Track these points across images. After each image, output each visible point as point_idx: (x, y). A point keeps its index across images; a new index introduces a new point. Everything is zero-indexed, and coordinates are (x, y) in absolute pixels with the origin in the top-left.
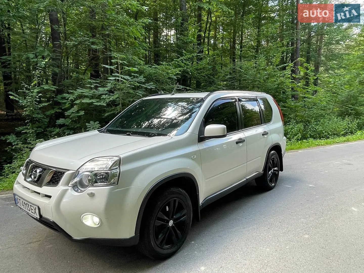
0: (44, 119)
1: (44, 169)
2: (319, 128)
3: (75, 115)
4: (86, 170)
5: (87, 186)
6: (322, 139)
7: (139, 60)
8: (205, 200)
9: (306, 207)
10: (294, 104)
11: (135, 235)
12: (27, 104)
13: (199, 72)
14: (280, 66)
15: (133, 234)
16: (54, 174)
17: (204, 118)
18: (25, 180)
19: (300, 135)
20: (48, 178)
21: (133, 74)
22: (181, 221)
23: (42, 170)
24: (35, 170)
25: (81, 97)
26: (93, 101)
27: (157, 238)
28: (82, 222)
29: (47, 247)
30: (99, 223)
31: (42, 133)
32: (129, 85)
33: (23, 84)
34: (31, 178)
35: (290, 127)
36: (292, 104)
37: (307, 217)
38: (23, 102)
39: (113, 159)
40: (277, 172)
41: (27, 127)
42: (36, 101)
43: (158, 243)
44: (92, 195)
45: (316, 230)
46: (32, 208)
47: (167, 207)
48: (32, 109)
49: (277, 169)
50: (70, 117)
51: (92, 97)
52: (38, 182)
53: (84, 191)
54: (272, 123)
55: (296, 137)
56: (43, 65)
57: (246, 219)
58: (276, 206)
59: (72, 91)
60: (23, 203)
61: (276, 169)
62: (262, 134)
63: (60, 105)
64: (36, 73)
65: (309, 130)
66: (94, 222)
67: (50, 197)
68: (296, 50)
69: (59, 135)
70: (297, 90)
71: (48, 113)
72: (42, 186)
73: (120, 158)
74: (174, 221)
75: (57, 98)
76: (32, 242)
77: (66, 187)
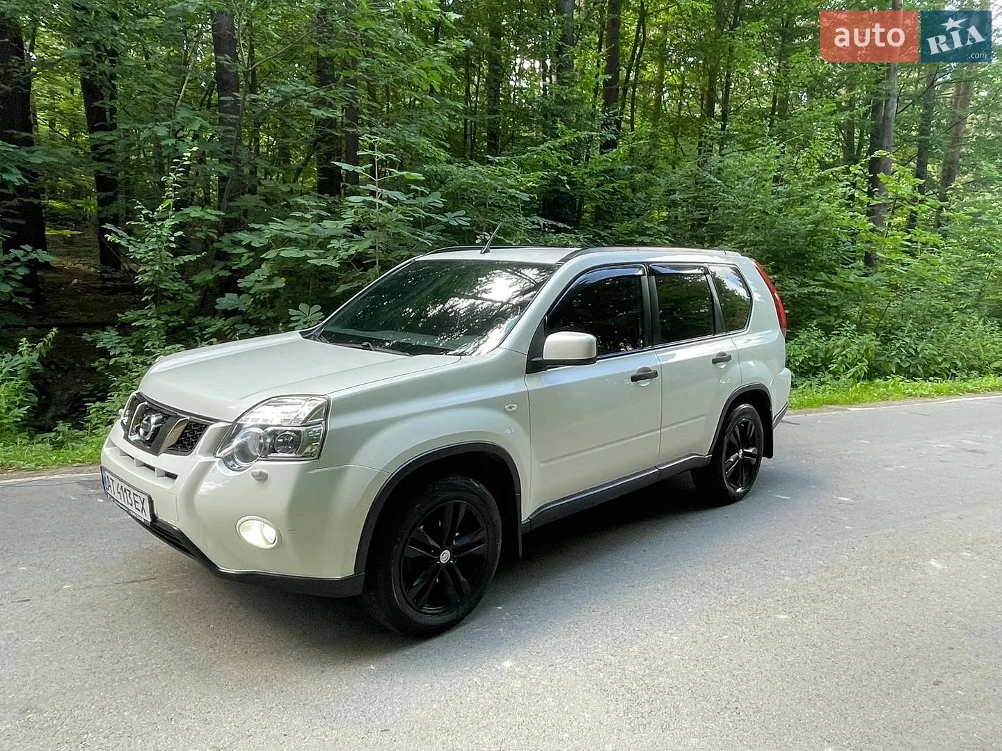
0: (187, 293)
1: (167, 416)
2: (927, 349)
3: (263, 288)
4: (253, 423)
5: (255, 458)
6: (931, 378)
7: (436, 149)
8: (540, 512)
10: (856, 279)
11: (355, 574)
12: (146, 255)
15: (349, 570)
16: (186, 429)
17: (547, 314)
18: (126, 437)
19: (864, 366)
20: (173, 435)
21: (413, 187)
22: (472, 554)
23: (161, 417)
24: (147, 417)
25: (280, 241)
26: (309, 253)
27: (409, 586)
28: (239, 535)
29: (169, 592)
30: (275, 540)
31: (181, 327)
32: (401, 216)
33: (139, 207)
34: (139, 434)
35: (839, 343)
36: (852, 279)
37: (802, 572)
38: (137, 251)
39: (312, 402)
40: (754, 459)
41: (146, 312)
42: (168, 248)
43: (410, 596)
44: (262, 477)
46: (137, 499)
48: (157, 268)
49: (756, 452)
50: (251, 292)
51: (306, 245)
52: (153, 443)
53: (247, 468)
54: (747, 332)
55: (853, 370)
56: (185, 161)
58: (731, 542)
59: (257, 226)
60: (120, 487)
61: (752, 450)
62: (713, 360)
63: (228, 260)
64: (169, 179)
65: (894, 353)
66: (264, 538)
67: (173, 477)
68: (883, 125)
69: (223, 337)
71: (198, 279)
72: (160, 452)
73: (329, 401)
74: (454, 552)
75: (220, 241)
76: (138, 580)
77: (210, 458)
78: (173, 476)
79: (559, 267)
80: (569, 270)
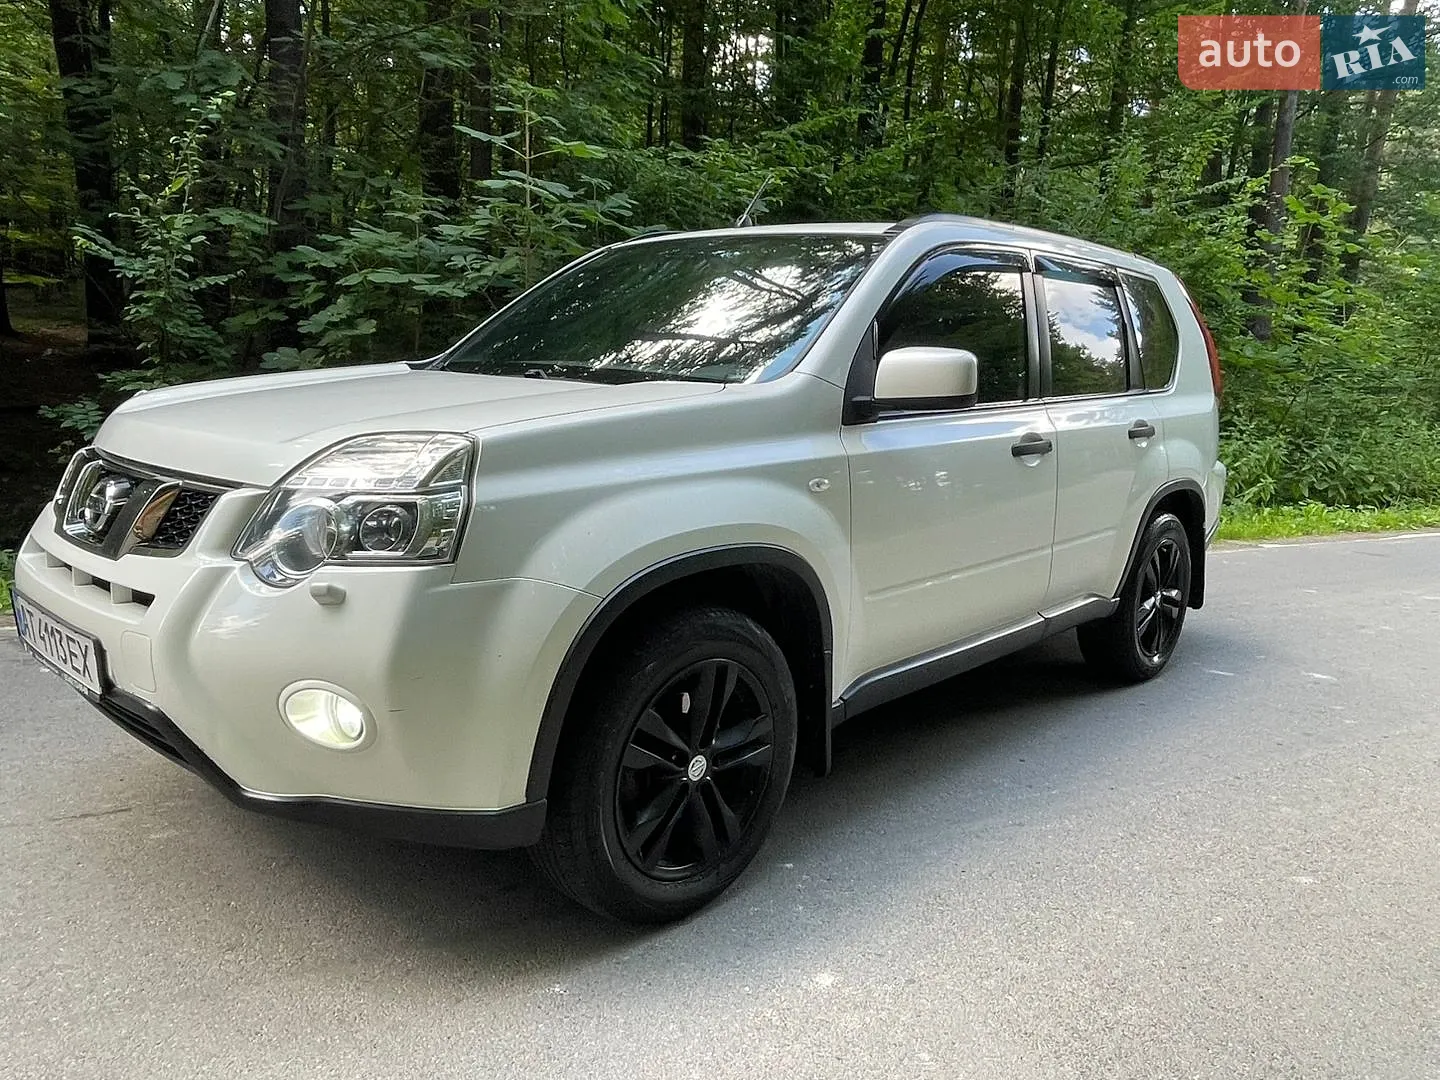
0: (215, 346)
1: (136, 483)
2: (1353, 462)
3: (341, 333)
4: (315, 488)
5: (318, 561)
6: (1361, 506)
7: (619, 125)
8: (858, 688)
9: (1301, 758)
11: (527, 802)
12: (143, 274)
13: (864, 194)
14: (1210, 187)
15: (516, 796)
16: (175, 504)
17: (876, 318)
18: (60, 529)
19: (1268, 485)
20: (147, 518)
21: (585, 178)
22: (745, 766)
23: (126, 485)
24: (98, 487)
25: (370, 260)
26: (415, 278)
27: (630, 821)
28: (284, 717)
29: (153, 836)
30: (361, 732)
32: (565, 222)
33: (132, 188)
34: (84, 520)
35: (1230, 450)
36: (1249, 353)
37: (1305, 799)
38: (129, 267)
39: (439, 445)
40: (1175, 611)
42: (180, 263)
43: (634, 845)
44: (333, 599)
45: (1347, 856)
46: (75, 649)
47: (686, 697)
48: (162, 294)
49: (1179, 598)
50: (320, 344)
51: (412, 265)
53: (300, 580)
54: (1173, 390)
55: (1254, 489)
56: (213, 111)
57: (1031, 787)
58: (1165, 746)
59: (330, 238)
60: (43, 627)
61: (1174, 593)
62: (1130, 432)
63: (281, 295)
64: (184, 141)
65: (1307, 467)
66: (339, 727)
67: (146, 599)
68: (1276, 135)
70: (1269, 297)
71: (233, 323)
72: (121, 553)
73: (474, 444)
74: (713, 760)
75: (270, 264)
76: (94, 812)
77: (223, 561)
78: (143, 599)
79: (893, 238)
80: (909, 246)
